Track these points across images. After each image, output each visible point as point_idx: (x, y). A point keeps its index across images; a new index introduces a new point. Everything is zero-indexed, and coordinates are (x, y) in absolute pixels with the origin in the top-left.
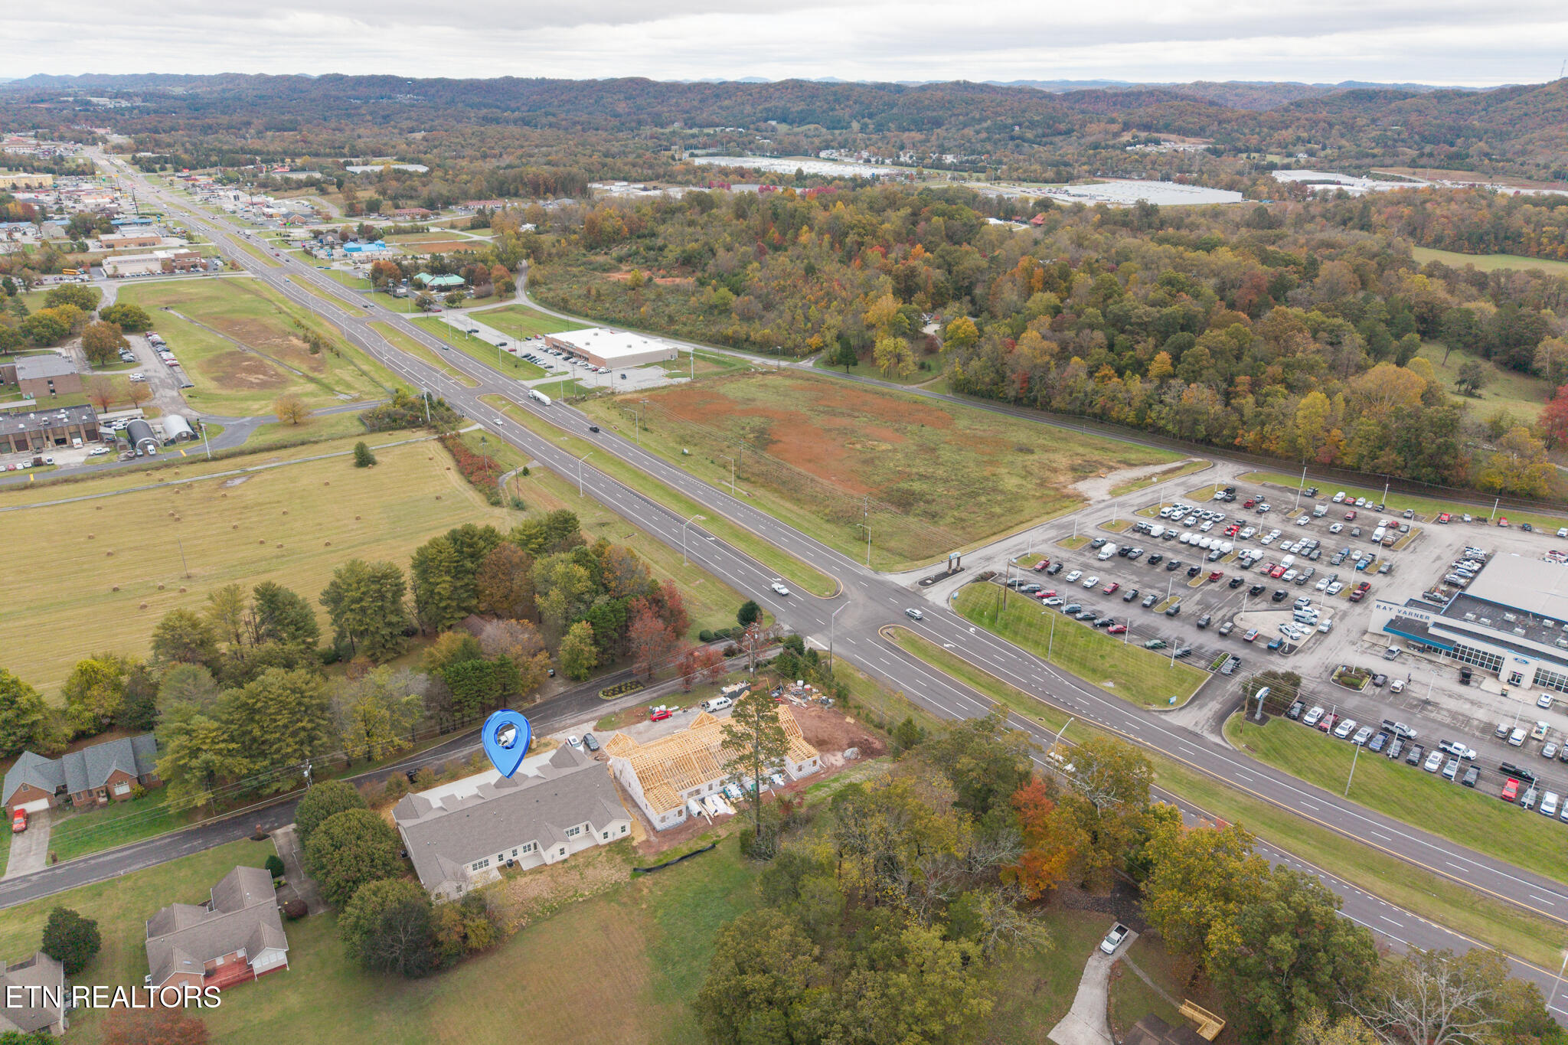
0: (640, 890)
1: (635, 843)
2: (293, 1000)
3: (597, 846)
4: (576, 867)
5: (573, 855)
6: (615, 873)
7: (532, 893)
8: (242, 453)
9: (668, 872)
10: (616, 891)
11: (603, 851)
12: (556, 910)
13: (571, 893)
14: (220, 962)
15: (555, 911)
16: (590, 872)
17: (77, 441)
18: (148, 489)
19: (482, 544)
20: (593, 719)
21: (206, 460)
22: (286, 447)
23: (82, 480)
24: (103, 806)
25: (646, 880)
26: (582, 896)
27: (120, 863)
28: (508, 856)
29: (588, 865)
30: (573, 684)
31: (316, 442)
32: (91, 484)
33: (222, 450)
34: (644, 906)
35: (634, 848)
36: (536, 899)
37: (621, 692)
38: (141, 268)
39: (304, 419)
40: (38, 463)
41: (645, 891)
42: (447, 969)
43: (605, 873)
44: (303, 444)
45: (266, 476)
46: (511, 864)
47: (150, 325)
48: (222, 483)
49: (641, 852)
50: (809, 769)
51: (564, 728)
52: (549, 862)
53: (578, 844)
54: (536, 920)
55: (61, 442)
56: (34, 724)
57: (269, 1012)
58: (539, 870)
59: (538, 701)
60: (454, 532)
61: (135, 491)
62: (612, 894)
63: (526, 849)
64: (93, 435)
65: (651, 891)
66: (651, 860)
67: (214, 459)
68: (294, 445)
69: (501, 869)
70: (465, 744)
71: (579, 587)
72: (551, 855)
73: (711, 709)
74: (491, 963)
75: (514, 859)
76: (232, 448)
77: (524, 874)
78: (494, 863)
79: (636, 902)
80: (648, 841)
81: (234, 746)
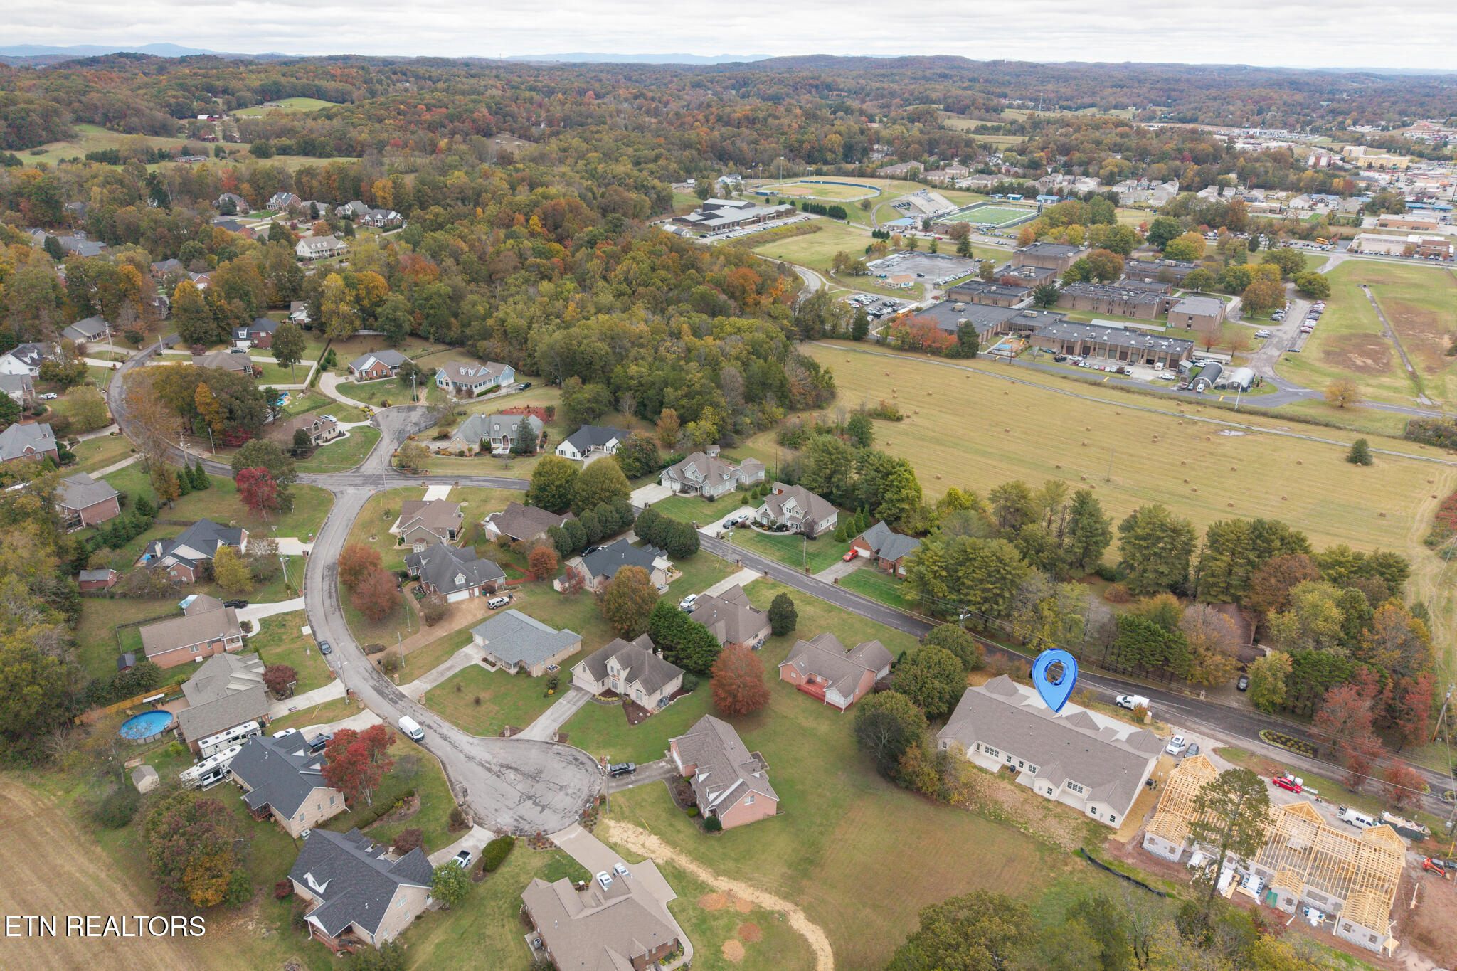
0: (1066, 864)
1: (1111, 837)
2: (824, 728)
3: (1083, 813)
4: (1049, 809)
5: (1059, 803)
6: (1065, 837)
7: (1000, 796)
8: (1265, 414)
9: (1102, 875)
10: (1052, 849)
11: (1083, 819)
12: (1000, 820)
13: (1021, 821)
14: (819, 679)
15: (998, 820)
16: (1051, 822)
17: (1160, 365)
18: (1165, 414)
19: (1277, 544)
20: (1225, 742)
21: (1231, 410)
22: (1307, 422)
23: (1134, 392)
24: (889, 574)
25: (1080, 863)
26: (1026, 829)
27: (856, 605)
28: (1015, 762)
29: (1059, 816)
30: (1251, 708)
31: (1340, 428)
32: (1136, 397)
33: (1250, 406)
34: (1052, 875)
35: (1106, 839)
36: (997, 802)
37: (1284, 743)
38: (1382, 248)
39: (1351, 405)
40: (1120, 371)
41: (1069, 868)
42: (897, 786)
43: (1060, 832)
44: (1326, 425)
45: (1260, 438)
46: (1012, 769)
47: (1328, 296)
48: (1219, 430)
49: (1106, 845)
50: (1359, 936)
51: (1193, 730)
52: (1036, 790)
53: (1074, 800)
54: (981, 814)
55: (1150, 362)
56: (902, 510)
57: (808, 723)
58: (1023, 789)
59: (1202, 698)
60: (1260, 522)
61: (1155, 412)
62: (1047, 848)
63: (1032, 769)
64: (1174, 364)
65: (1071, 873)
66: (1105, 856)
67: (1239, 411)
68: (1317, 424)
69: (1004, 767)
70: (1105, 685)
71: (1320, 625)
72: (1041, 786)
73: (1346, 817)
74: (924, 808)
75: (1018, 768)
76: (1262, 408)
77: (1012, 782)
78: (1002, 759)
79: (1052, 868)
80: (1123, 845)
81: (944, 573)
